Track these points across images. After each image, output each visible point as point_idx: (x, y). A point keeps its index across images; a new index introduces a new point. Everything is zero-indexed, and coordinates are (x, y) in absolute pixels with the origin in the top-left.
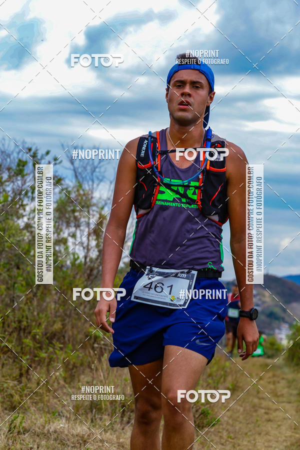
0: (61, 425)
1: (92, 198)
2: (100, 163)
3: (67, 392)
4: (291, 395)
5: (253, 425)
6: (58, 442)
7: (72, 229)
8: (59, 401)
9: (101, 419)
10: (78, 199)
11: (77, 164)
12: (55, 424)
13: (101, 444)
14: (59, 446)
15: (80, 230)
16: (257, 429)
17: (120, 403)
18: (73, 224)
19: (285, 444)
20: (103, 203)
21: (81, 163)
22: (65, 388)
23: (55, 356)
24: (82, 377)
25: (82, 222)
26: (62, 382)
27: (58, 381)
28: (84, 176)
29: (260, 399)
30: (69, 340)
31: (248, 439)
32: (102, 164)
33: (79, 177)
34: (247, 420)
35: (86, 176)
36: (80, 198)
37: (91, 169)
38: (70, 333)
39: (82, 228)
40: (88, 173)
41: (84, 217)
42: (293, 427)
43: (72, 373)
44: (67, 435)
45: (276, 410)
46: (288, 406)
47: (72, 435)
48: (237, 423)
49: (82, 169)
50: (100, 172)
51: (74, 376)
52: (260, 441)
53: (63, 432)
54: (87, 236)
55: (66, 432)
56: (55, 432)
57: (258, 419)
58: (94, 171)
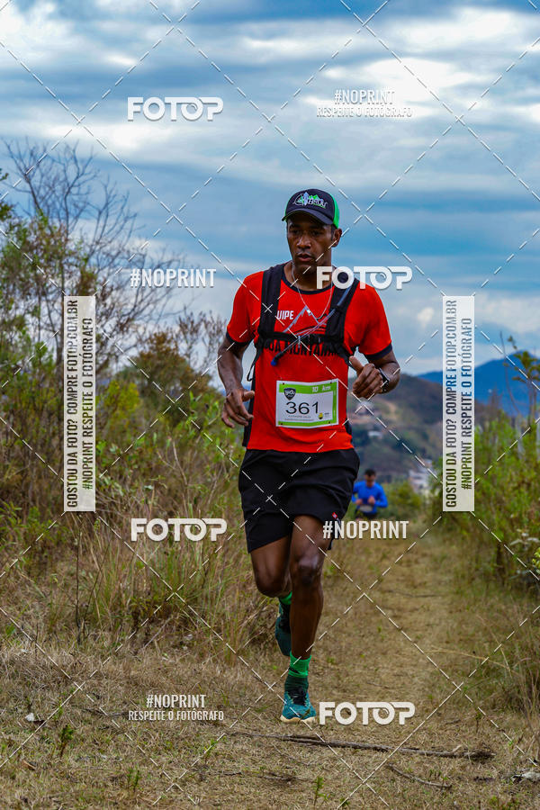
0: (23, 651)
1: (67, 240)
2: (77, 178)
3: (32, 592)
4: (440, 583)
5: (372, 638)
6: (18, 680)
7: (34, 301)
8: (19, 609)
9: (95, 637)
10: (41, 244)
11: (36, 181)
12: (12, 648)
13: (96, 682)
14: (21, 687)
15: (48, 301)
16: (380, 645)
17: (130, 608)
18: (33, 291)
19: (430, 669)
20: (88, 249)
21: (44, 179)
22: (30, 585)
23: (8, 528)
24: (60, 564)
25: (50, 286)
26: (22, 574)
27: (15, 572)
28: (50, 202)
29: (383, 592)
30: (34, 501)
31: (363, 663)
32: (81, 179)
33: (41, 206)
34: (360, 630)
35: (54, 203)
36: (44, 242)
37: (64, 190)
38: (36, 487)
39: (50, 297)
40: (58, 198)
41: (53, 277)
42: (445, 640)
43: (41, 557)
44: (33, 668)
45: (413, 610)
46: (433, 603)
47: (44, 667)
48: (344, 635)
49: (47, 189)
50: (78, 194)
51: (45, 563)
52: (385, 666)
53: (27, 662)
54: (59, 311)
55: (32, 663)
56: (12, 662)
57: (381, 627)
58: (69, 192)
